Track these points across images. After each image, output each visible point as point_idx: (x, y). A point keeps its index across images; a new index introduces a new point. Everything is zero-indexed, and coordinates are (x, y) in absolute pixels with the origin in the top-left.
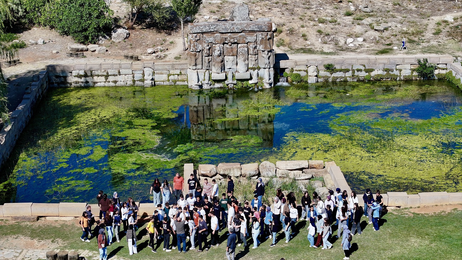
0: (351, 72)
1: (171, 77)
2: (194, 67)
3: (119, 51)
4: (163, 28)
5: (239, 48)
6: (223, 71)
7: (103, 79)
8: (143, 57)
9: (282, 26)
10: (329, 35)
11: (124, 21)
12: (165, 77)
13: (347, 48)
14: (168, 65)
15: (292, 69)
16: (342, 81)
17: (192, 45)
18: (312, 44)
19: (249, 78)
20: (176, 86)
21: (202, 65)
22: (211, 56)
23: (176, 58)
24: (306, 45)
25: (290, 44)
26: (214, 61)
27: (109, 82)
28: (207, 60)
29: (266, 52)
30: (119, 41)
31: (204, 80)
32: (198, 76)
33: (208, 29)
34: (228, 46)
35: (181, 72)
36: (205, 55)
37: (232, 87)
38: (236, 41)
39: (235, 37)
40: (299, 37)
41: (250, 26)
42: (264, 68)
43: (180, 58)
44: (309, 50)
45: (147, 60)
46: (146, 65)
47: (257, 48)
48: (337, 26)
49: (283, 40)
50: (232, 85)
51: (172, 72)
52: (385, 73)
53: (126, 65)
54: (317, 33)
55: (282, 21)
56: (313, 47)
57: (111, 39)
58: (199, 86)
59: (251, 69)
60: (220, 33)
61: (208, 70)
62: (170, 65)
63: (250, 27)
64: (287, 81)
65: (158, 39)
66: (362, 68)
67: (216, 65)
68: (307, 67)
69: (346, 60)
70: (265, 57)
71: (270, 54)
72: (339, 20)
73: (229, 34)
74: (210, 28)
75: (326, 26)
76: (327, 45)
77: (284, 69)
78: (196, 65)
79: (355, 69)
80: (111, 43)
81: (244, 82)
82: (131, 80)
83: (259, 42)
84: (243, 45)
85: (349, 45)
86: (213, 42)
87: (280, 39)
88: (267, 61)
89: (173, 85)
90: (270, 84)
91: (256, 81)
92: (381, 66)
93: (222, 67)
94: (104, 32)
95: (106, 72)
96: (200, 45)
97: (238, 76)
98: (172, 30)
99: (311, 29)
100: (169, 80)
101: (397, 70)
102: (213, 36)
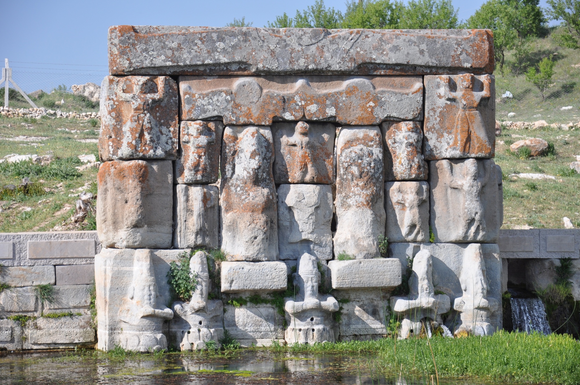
2: (138, 235)
5: (345, 147)
15: (566, 264)
19: (398, 283)
21: (175, 225)
26: (229, 207)
28: (199, 199)
29: (471, 165)
33: (204, 54)
34: (293, 136)
36: (188, 175)
38: (331, 112)
39: (327, 96)
42: (458, 242)
47: (428, 149)
51: (13, 274)
61: (200, 248)
67: (245, 219)
70: (465, 190)
73: (300, 81)
74: (215, 50)
83: (434, 121)
86: (228, 114)
96: (164, 128)
97: (342, 275)
102: (224, 88)
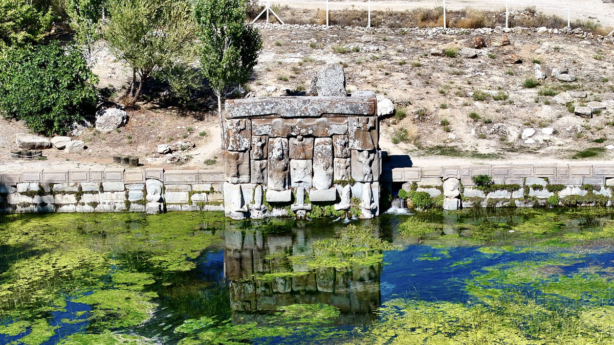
0: (522, 190)
1: (196, 197)
2: (235, 179)
3: (108, 148)
4: (191, 108)
5: (317, 145)
6: (287, 187)
7: (72, 198)
8: (149, 159)
9: (406, 105)
10: (490, 122)
11: (121, 95)
12: (183, 196)
13: (521, 147)
14: (190, 174)
15: (415, 183)
16: (505, 207)
17: (231, 139)
18: (459, 140)
19: (334, 199)
20: (202, 213)
21: (250, 175)
22: (266, 159)
23: (208, 162)
24: (448, 141)
25: (419, 137)
26: (271, 169)
27: (83, 204)
28: (259, 165)
29: (365, 153)
30: (108, 130)
31: (253, 202)
32: (242, 196)
33: (260, 111)
34: (296, 141)
35: (212, 188)
36: (254, 157)
37: (303, 216)
38: (310, 132)
39: (309, 126)
40: (436, 126)
41: (337, 105)
42: (361, 182)
43: (214, 162)
44: (451, 150)
45: (155, 166)
46: (149, 174)
47: (350, 145)
48: (507, 107)
49: (405, 131)
50: (304, 212)
51: (196, 187)
52: (585, 192)
53: (114, 173)
54: (470, 119)
55: (406, 97)
56: (459, 144)
57: (94, 126)
58: (244, 212)
59: (338, 184)
60: (282, 117)
61: (260, 184)
62: (193, 174)
63: (337, 107)
64: (405, 206)
65: (179, 127)
66: (543, 183)
67: (275, 175)
68: (443, 181)
69: (514, 169)
70: (363, 162)
71: (372, 156)
72: (511, 96)
73: (299, 120)
74: (264, 109)
75: (488, 105)
76: (486, 141)
77: (399, 185)
78: (238, 175)
79: (529, 184)
80: (95, 135)
81: (326, 207)
82: (123, 201)
83: (352, 135)
84: (323, 140)
85: (526, 142)
86: (270, 133)
87: (401, 129)
88: (368, 169)
89: (197, 211)
90: (373, 211)
91: (347, 206)
92: (578, 181)
93: (285, 179)
94: (81, 114)
95: (78, 186)
96: (245, 139)
97: (314, 196)
98: (206, 111)
99: (458, 110)
100: (190, 202)
101: (606, 187)
102: (268, 123)
